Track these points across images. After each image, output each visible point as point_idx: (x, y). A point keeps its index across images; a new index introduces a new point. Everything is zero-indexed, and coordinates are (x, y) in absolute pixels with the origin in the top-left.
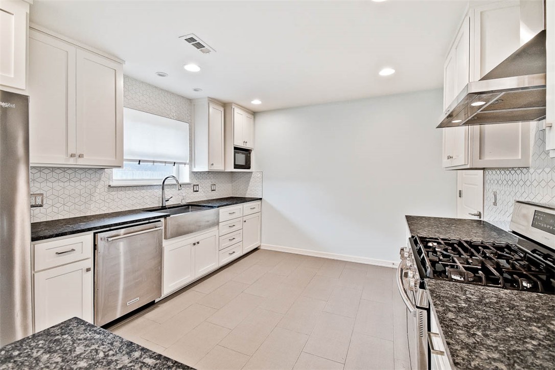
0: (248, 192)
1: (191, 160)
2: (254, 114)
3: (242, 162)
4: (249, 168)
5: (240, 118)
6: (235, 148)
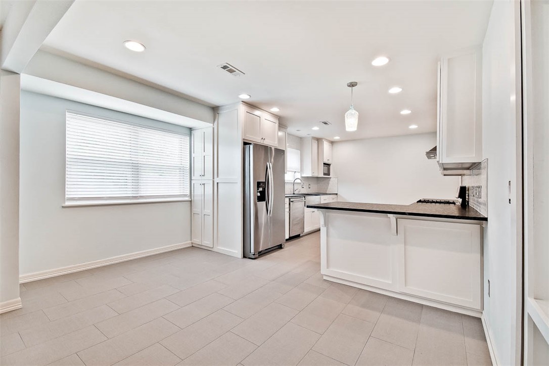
0: (328, 190)
1: (301, 171)
2: (332, 143)
3: (326, 172)
4: (329, 175)
5: (326, 146)
6: (324, 164)
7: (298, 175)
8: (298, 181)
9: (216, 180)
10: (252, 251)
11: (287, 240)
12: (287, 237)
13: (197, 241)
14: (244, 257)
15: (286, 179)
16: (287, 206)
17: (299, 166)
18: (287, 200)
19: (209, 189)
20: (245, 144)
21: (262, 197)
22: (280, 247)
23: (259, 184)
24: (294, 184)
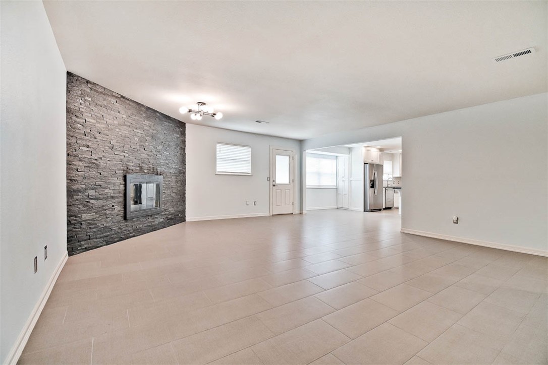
1: (392, 173)
7: (391, 176)
8: (391, 179)
9: (350, 179)
10: (368, 209)
11: (384, 209)
12: (384, 207)
13: (340, 206)
14: (364, 211)
15: (384, 178)
16: (384, 192)
17: (391, 171)
18: (384, 189)
19: (347, 184)
20: (365, 164)
21: (373, 186)
22: (380, 210)
23: (371, 181)
24: (388, 181)
